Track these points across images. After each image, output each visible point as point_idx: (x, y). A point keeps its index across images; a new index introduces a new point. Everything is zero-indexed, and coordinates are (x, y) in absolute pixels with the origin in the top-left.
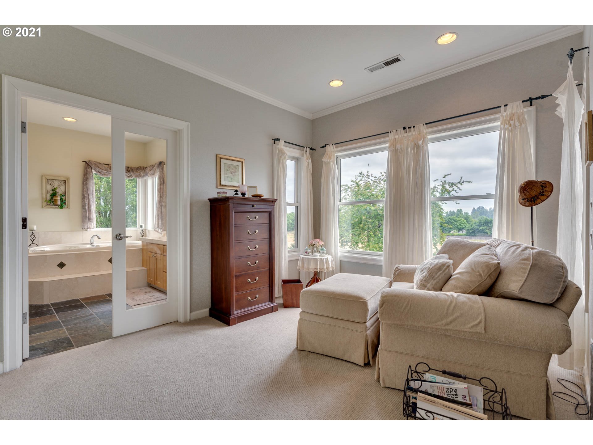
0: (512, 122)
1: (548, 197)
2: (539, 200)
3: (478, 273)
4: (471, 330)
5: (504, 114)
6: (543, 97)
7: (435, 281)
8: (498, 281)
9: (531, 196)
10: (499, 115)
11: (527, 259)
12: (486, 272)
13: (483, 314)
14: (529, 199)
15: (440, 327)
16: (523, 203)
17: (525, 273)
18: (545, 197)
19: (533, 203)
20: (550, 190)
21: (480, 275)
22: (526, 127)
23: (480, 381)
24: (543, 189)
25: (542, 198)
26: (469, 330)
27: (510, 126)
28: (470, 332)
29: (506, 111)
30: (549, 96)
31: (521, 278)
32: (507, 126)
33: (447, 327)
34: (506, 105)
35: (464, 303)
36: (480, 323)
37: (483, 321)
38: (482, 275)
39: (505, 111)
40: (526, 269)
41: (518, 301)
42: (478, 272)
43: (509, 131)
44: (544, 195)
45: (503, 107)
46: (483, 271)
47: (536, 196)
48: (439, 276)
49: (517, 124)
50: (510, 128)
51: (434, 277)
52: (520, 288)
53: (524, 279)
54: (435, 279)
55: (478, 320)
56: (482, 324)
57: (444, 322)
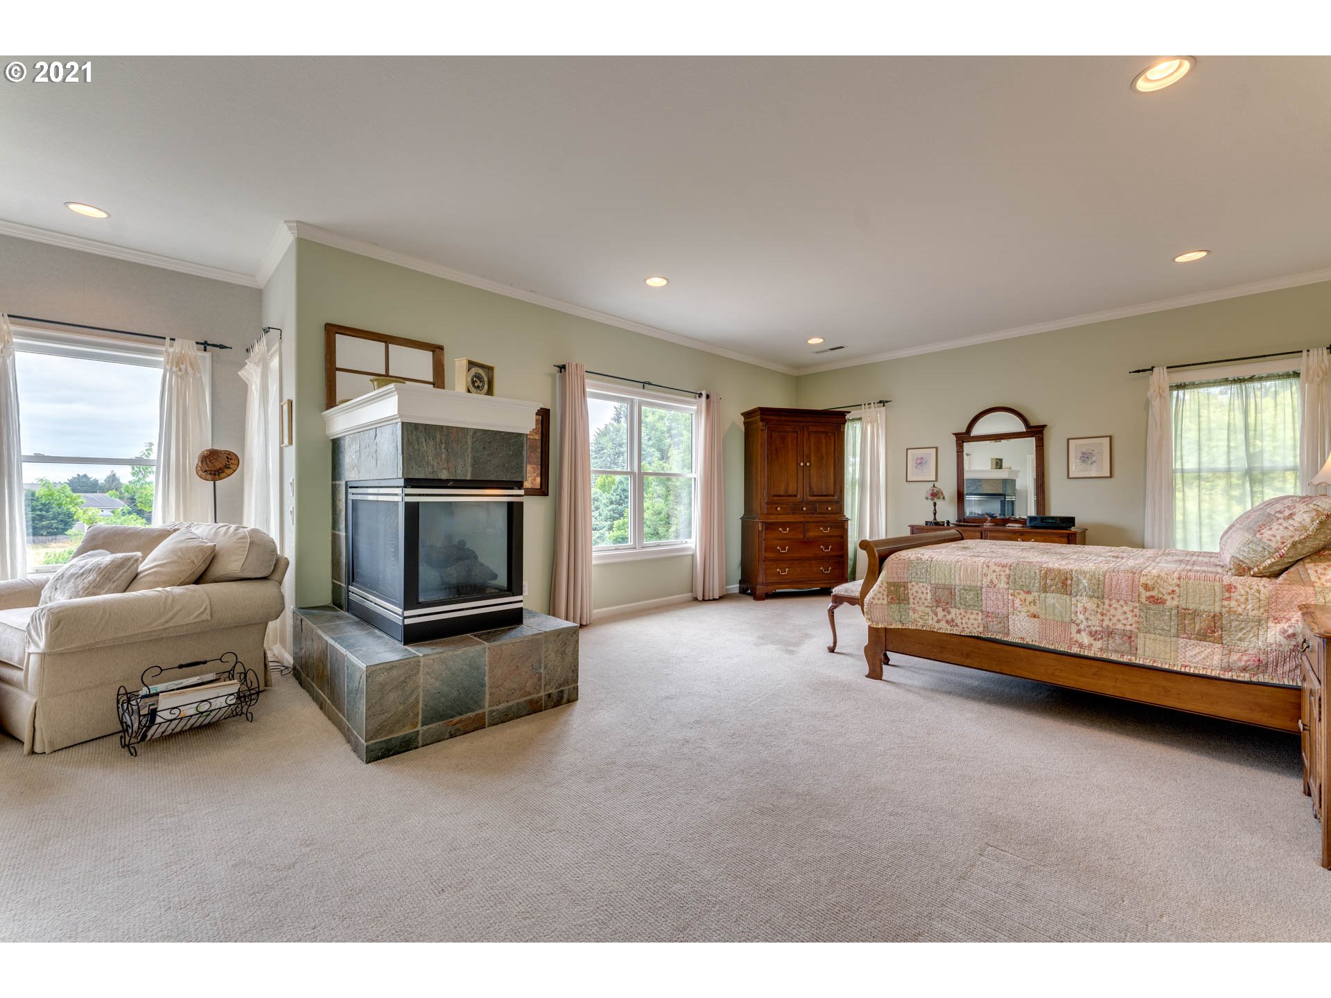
0: (183, 367)
1: (235, 471)
2: (223, 475)
3: (189, 561)
4: (197, 620)
5: (171, 350)
6: (222, 347)
7: (116, 583)
8: (211, 565)
9: (215, 469)
10: (163, 349)
11: (244, 537)
12: (200, 557)
13: (208, 602)
14: (213, 472)
15: (157, 628)
16: (204, 477)
17: (244, 551)
18: (232, 471)
19: (217, 477)
20: (236, 463)
21: (193, 562)
22: (201, 377)
23: (220, 659)
24: (228, 461)
25: (228, 471)
26: (193, 621)
27: (180, 370)
28: (195, 623)
29: (173, 346)
30: (227, 348)
31: (240, 557)
32: (174, 369)
33: (166, 626)
34: (173, 340)
35: (181, 595)
36: (205, 609)
37: (209, 607)
38: (195, 561)
39: (171, 346)
40: (244, 547)
41: (239, 582)
42: (189, 558)
43: (177, 376)
44: (229, 468)
45: (168, 340)
46: (196, 557)
47: (220, 469)
48: (121, 576)
49: (190, 369)
50: (180, 374)
51: (112, 578)
52: (242, 567)
53: (245, 557)
54: (114, 582)
55: (203, 607)
56: (208, 611)
57: (163, 620)
